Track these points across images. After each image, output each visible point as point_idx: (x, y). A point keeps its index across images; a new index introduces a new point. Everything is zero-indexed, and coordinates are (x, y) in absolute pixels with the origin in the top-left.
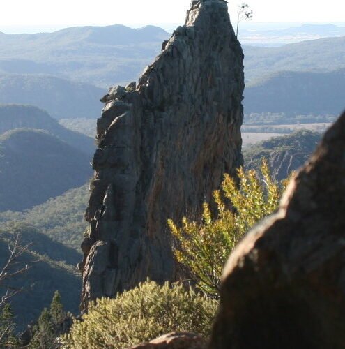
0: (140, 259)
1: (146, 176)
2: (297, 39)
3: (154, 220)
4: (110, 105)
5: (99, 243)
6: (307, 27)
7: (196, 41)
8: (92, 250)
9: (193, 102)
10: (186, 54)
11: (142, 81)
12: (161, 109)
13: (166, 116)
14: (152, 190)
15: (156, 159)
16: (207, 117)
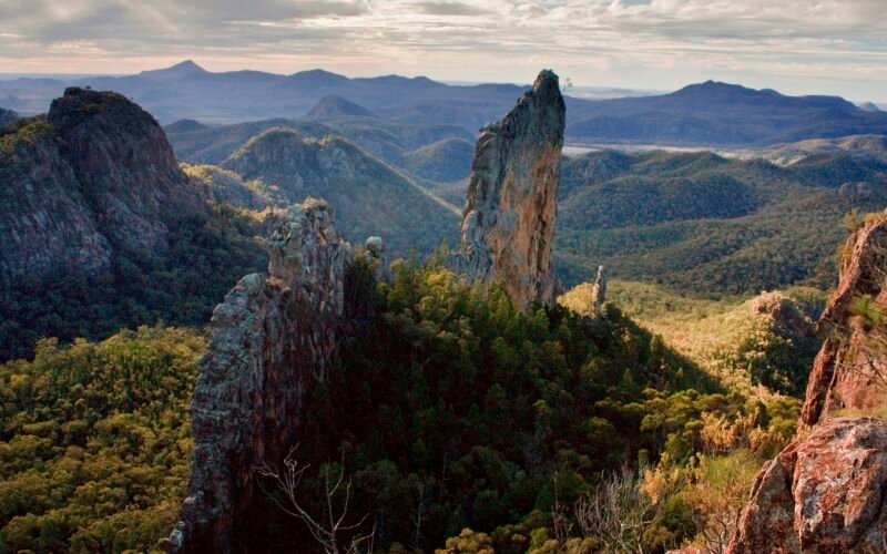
0: (495, 222)
1: (502, 175)
2: (611, 96)
3: (505, 200)
4: (483, 134)
5: (472, 212)
6: (607, 91)
7: (538, 99)
8: (469, 216)
9: (533, 134)
10: (531, 106)
11: (504, 121)
12: (514, 137)
13: (516, 142)
14: (505, 184)
15: (509, 166)
16: (541, 143)
